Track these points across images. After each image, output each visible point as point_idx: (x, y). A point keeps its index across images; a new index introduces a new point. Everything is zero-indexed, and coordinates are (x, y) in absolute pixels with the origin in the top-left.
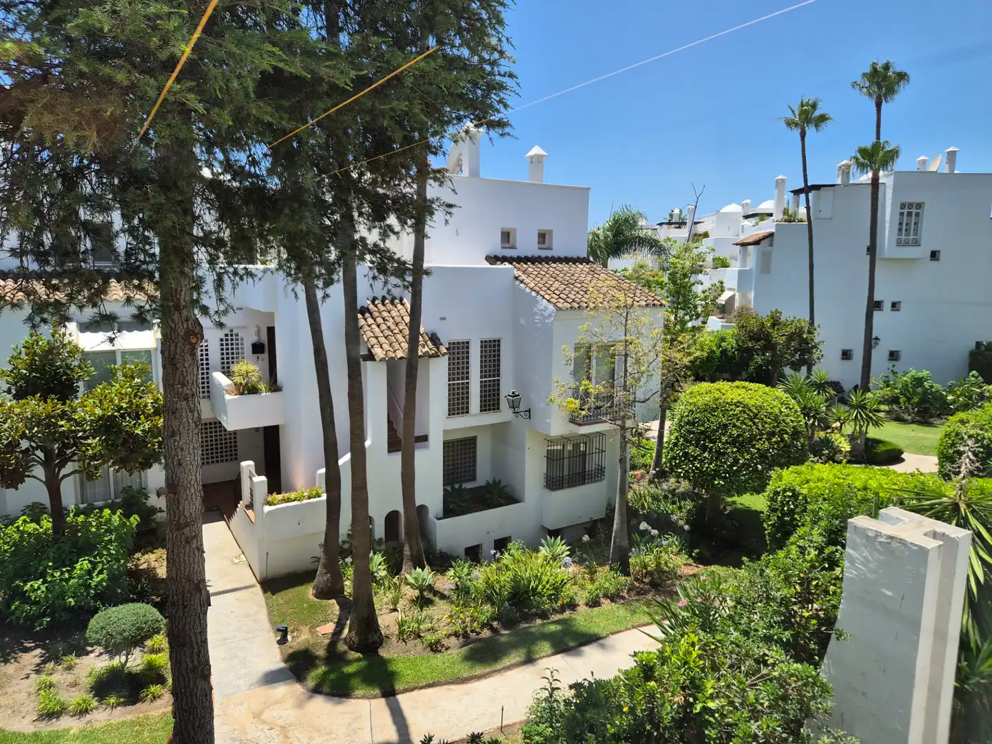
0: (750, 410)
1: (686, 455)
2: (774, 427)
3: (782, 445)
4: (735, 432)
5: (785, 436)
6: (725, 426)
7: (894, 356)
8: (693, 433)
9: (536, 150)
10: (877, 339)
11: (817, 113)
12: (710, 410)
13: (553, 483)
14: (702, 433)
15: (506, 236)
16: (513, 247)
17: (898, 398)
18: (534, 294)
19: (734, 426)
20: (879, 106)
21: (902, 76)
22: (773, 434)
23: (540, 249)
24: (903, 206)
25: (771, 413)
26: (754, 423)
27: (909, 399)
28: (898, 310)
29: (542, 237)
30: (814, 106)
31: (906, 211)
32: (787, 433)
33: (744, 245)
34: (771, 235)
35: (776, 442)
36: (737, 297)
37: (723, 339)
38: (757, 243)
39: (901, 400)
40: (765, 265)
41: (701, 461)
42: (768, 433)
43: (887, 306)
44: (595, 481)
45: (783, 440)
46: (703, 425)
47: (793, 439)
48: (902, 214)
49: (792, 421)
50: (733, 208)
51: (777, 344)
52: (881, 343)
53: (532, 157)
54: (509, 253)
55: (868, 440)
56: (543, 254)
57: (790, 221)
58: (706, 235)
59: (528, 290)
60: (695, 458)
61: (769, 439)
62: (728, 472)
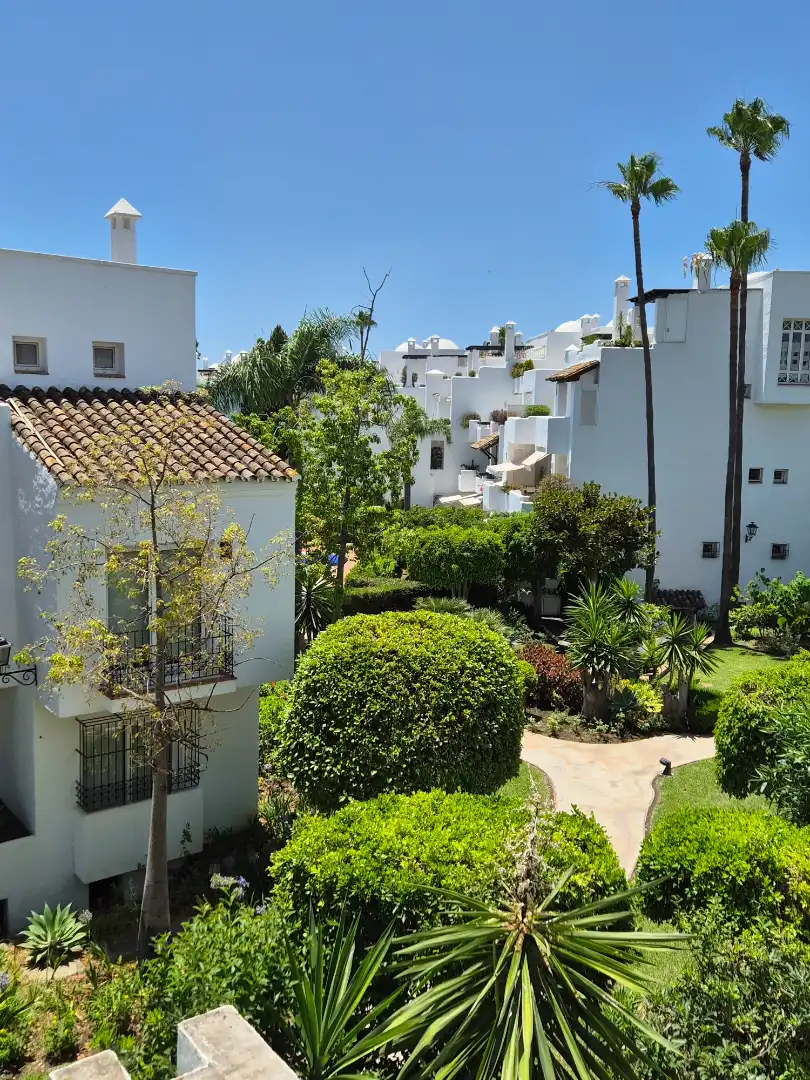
0: (409, 668)
1: (301, 746)
2: (446, 696)
3: (460, 727)
4: (377, 708)
5: (467, 712)
6: (362, 696)
7: (779, 552)
8: (312, 707)
9: (123, 207)
10: (752, 526)
11: (655, 178)
12: (341, 666)
13: (93, 797)
14: (326, 708)
15: (26, 353)
16: (44, 372)
17: (776, 617)
18: (32, 455)
19: (377, 696)
20: (745, 167)
21: (779, 124)
22: (445, 709)
23: (97, 375)
24: (787, 325)
25: (443, 672)
26: (413, 691)
27: (790, 620)
28: (784, 483)
29: (106, 355)
30: (650, 166)
31: (791, 332)
32: (469, 706)
33: (561, 380)
34: (595, 366)
35: (449, 724)
36: (553, 461)
37: (516, 528)
38: (575, 377)
39: (780, 622)
40: (587, 411)
41: (321, 760)
42: (436, 709)
43: (768, 476)
44: (185, 788)
45: (461, 719)
46: (326, 695)
47: (481, 716)
48: (785, 338)
49: (484, 685)
50: (572, 327)
51: (585, 536)
52: (758, 532)
53: (114, 218)
54: (31, 382)
55: (692, 693)
56: (106, 384)
57: (623, 345)
58: (529, 366)
59: (26, 448)
60: (313, 754)
61: (436, 719)
62: (362, 780)
